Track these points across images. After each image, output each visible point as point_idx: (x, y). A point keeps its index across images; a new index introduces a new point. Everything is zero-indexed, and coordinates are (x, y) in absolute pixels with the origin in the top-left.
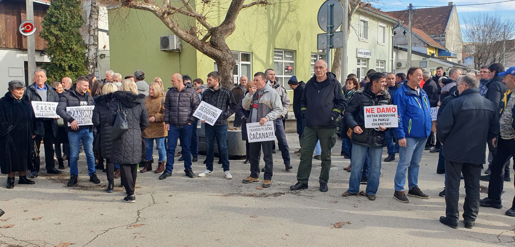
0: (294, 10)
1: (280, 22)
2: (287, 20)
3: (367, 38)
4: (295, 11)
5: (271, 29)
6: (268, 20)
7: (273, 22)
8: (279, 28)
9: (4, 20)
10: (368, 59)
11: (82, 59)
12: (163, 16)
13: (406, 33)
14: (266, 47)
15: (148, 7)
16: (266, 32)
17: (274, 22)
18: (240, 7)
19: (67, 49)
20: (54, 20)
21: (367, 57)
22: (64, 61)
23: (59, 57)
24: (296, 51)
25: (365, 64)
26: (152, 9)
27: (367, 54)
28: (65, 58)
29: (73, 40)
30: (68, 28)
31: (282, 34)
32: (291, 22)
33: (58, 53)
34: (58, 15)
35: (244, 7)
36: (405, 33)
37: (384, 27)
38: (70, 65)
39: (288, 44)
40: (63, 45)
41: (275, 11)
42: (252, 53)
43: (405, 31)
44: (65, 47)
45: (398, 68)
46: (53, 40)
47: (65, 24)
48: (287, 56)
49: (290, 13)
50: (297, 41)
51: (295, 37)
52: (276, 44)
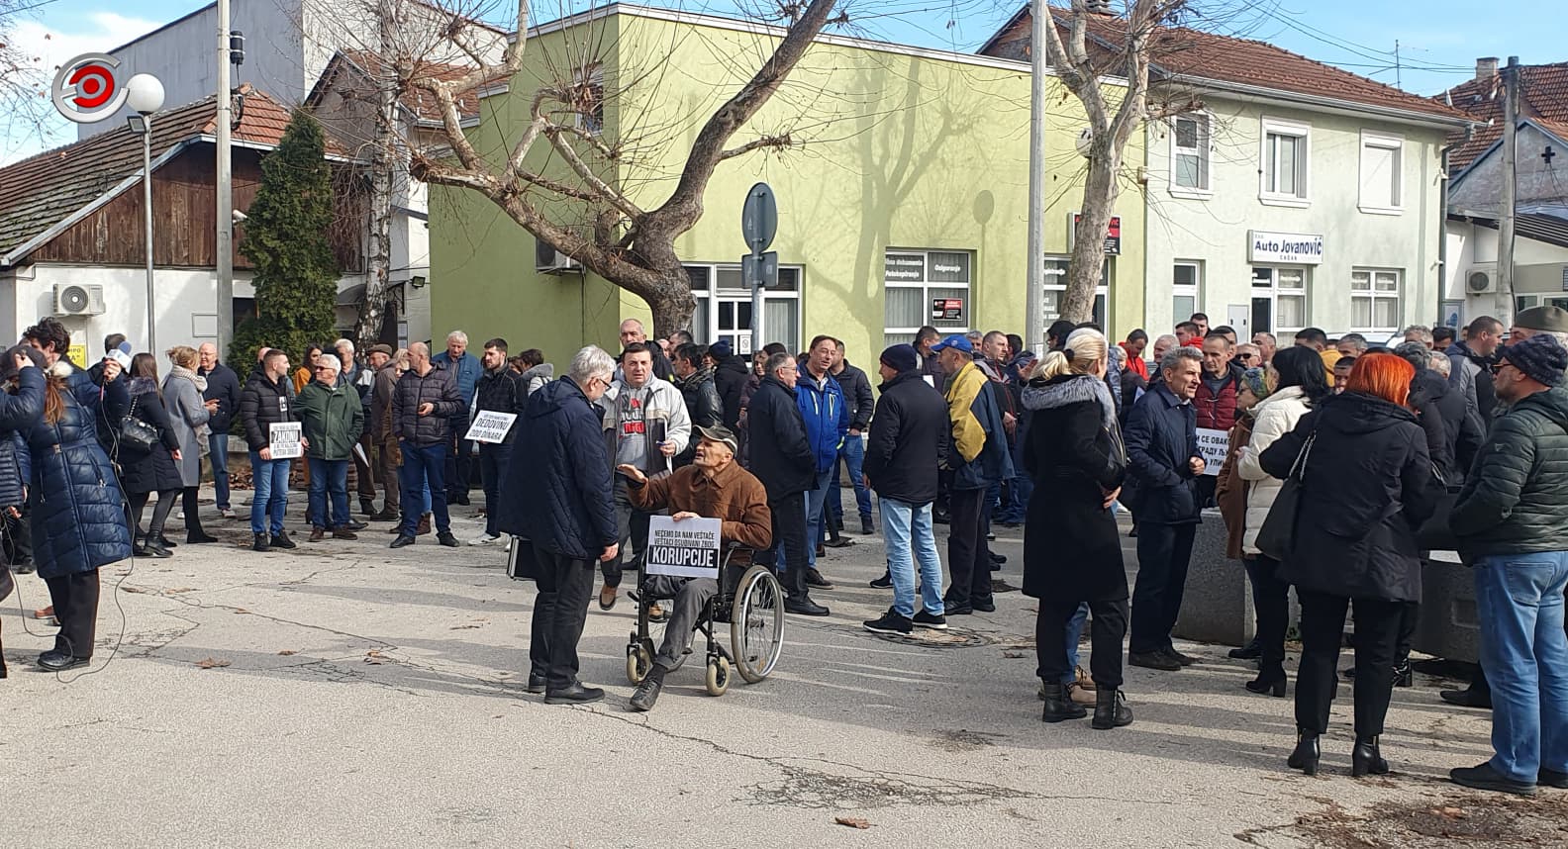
0: (963, 129)
1: (911, 168)
2: (938, 161)
3: (1302, 194)
4: (969, 132)
5: (875, 191)
6: (863, 167)
7: (883, 173)
8: (903, 189)
9: (186, 198)
10: (1310, 267)
11: (325, 302)
12: (502, 198)
13: (1553, 154)
14: (855, 246)
15: (465, 179)
16: (854, 205)
17: (886, 171)
18: (714, 158)
19: (291, 280)
20: (266, 215)
21: (1302, 258)
22: (287, 307)
23: (275, 299)
24: (974, 252)
25: (1298, 285)
26: (477, 183)
27: (1302, 247)
28: (289, 301)
29: (307, 260)
30: (297, 231)
31: (916, 204)
32: (953, 166)
33: (274, 288)
34: (277, 205)
35: (726, 157)
36: (1548, 155)
37: (1396, 150)
38: (298, 315)
39: (943, 232)
40: (285, 270)
41: (892, 140)
42: (804, 266)
43: (1548, 149)
44: (289, 275)
45: (1478, 295)
46: (264, 261)
47: (290, 224)
48: (938, 268)
49: (950, 138)
50: (978, 221)
51: (970, 209)
52: (892, 235)
